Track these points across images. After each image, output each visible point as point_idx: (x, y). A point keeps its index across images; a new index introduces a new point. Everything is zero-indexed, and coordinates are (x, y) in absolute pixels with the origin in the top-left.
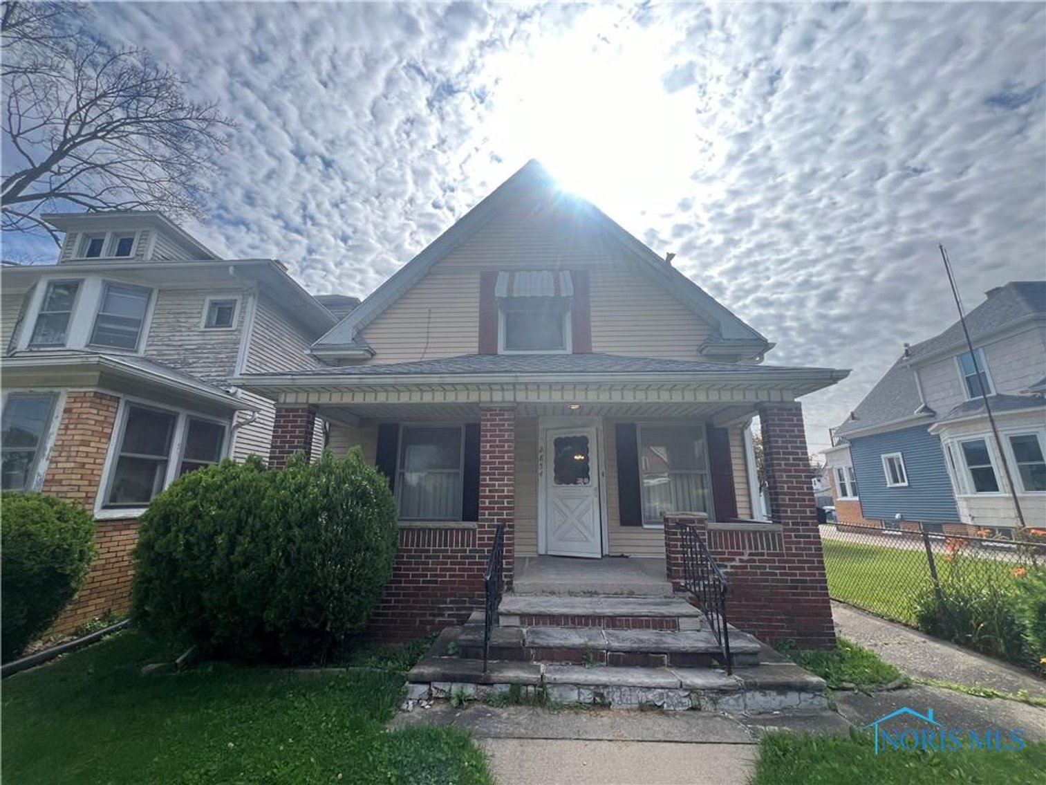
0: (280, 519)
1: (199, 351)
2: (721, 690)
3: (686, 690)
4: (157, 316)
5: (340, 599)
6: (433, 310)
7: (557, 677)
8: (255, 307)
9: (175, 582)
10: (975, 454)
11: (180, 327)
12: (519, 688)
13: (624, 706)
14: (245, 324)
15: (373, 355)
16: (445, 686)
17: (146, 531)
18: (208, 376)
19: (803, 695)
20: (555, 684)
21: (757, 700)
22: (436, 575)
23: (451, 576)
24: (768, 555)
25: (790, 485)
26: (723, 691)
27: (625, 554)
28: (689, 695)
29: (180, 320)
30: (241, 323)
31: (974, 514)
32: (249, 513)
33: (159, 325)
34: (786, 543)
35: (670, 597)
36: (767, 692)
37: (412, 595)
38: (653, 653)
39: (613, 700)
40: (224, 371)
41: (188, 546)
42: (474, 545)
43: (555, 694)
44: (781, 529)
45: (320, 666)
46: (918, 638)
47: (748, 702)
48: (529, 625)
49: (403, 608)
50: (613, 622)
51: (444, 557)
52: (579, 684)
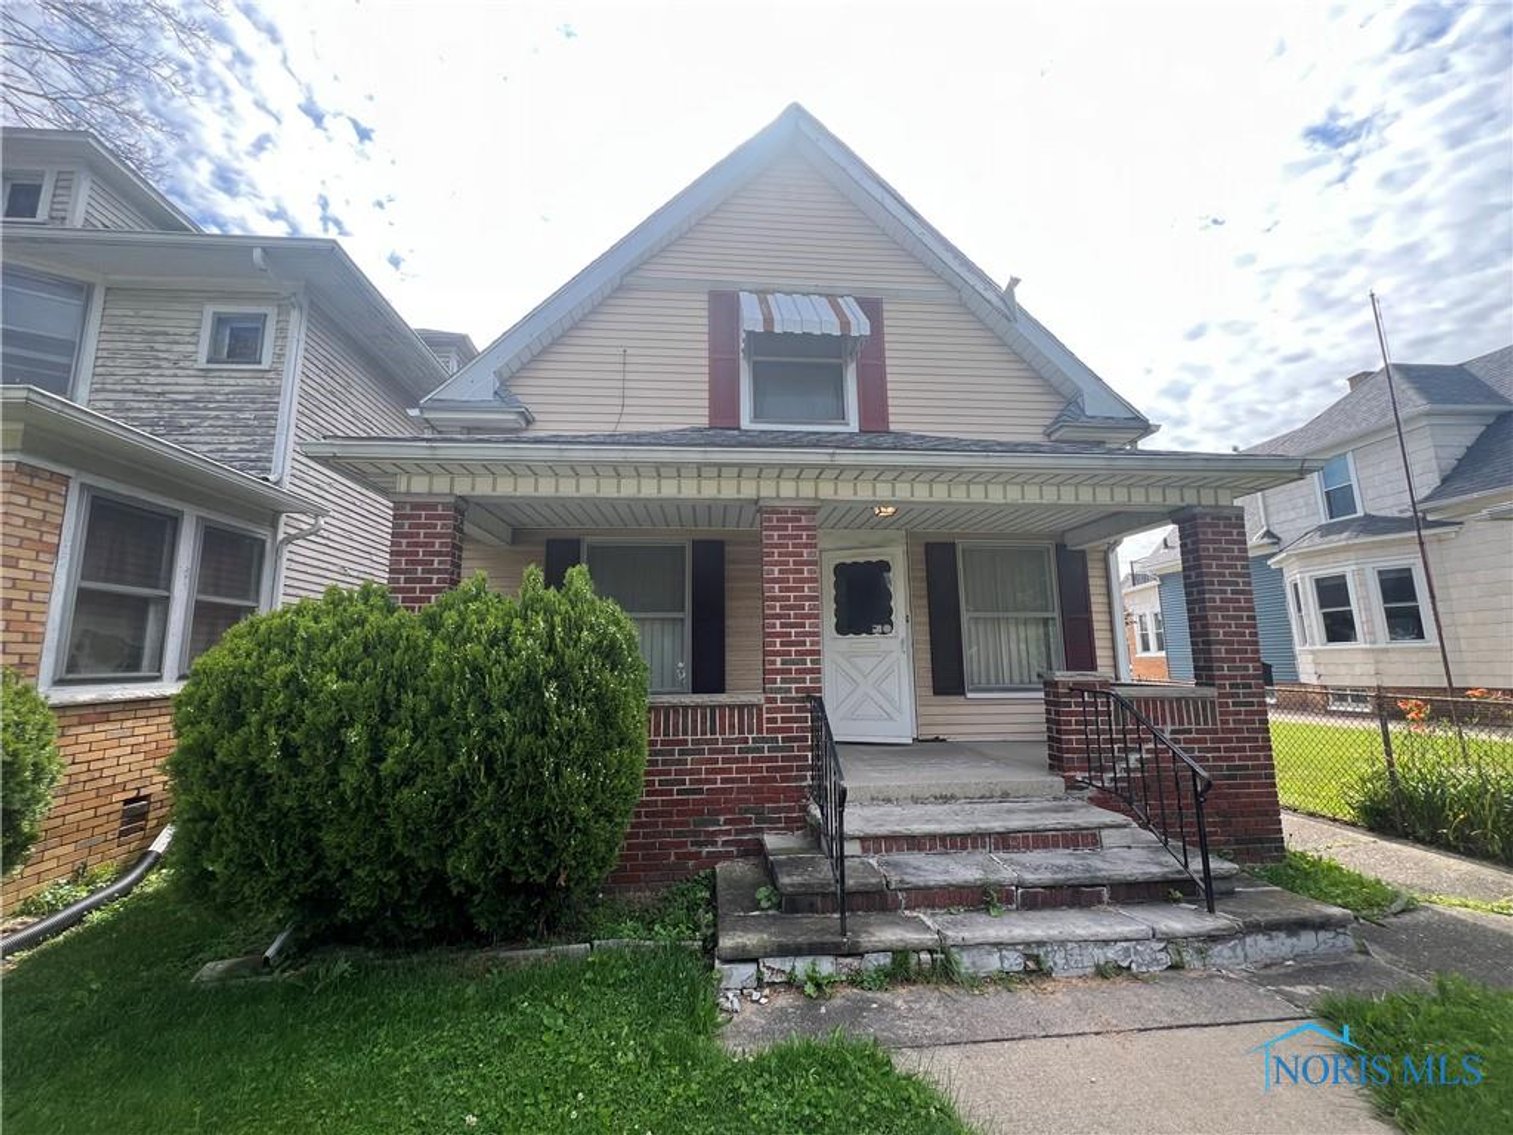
0: (469, 696)
1: (201, 405)
2: (1209, 936)
3: (1160, 940)
4: (105, 337)
5: (585, 832)
6: (629, 351)
7: (967, 935)
8: (303, 330)
9: (261, 817)
10: (1332, 592)
11: (158, 359)
12: (906, 958)
13: (1074, 972)
14: (286, 360)
15: (528, 422)
16: (786, 964)
17: (194, 723)
18: (223, 450)
19: (1322, 935)
20: (964, 946)
21: (1261, 946)
22: (699, 781)
23: (724, 781)
24: (1198, 731)
25: (1227, 629)
26: (1213, 938)
27: (941, 737)
28: (1165, 947)
29: (157, 346)
30: (280, 356)
31: (1321, 670)
32: (400, 686)
33: (114, 354)
34: (1221, 714)
35: (1060, 799)
36: (1274, 934)
37: (662, 814)
38: (1086, 886)
39: (1055, 964)
40: (253, 442)
41: (289, 750)
42: (760, 731)
43: (965, 962)
44: (1216, 694)
45: (541, 942)
46: (1365, 839)
47: (1250, 951)
48: (875, 853)
49: (646, 836)
50: (1004, 841)
51: (711, 751)
52: (1001, 944)
